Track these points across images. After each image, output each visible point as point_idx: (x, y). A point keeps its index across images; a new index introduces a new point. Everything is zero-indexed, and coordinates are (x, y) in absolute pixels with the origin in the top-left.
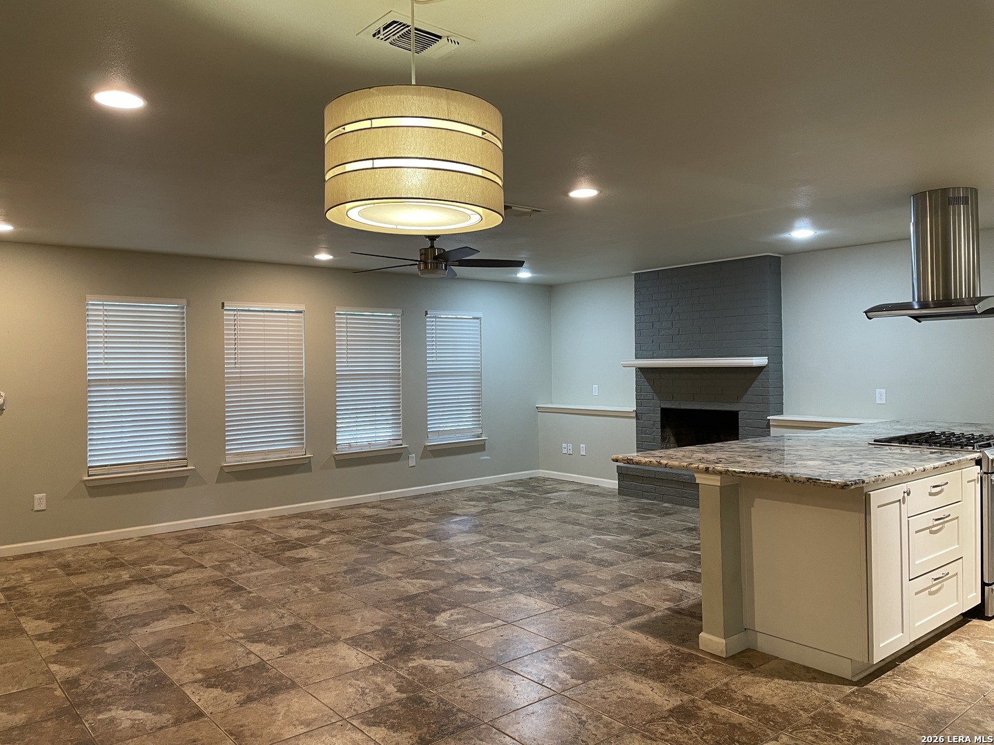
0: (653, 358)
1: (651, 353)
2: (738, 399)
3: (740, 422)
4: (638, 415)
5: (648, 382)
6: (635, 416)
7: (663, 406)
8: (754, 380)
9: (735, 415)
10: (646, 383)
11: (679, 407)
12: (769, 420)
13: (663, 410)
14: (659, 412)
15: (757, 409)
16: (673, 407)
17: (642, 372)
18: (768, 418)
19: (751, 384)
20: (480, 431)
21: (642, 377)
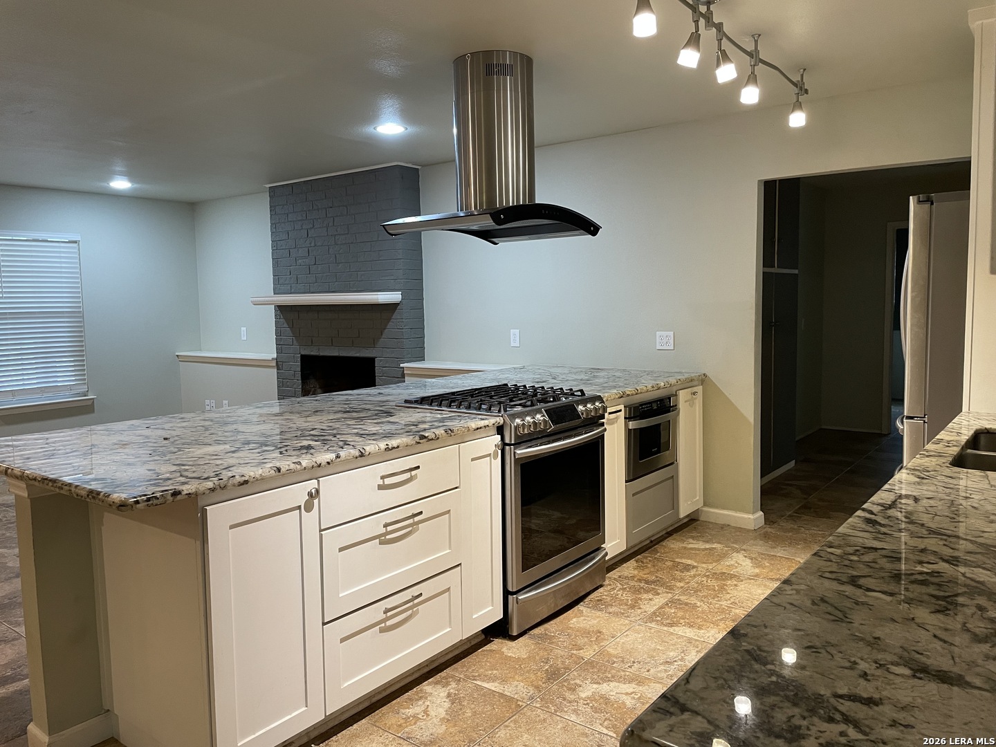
0: (291, 293)
1: (289, 287)
2: (373, 343)
3: (376, 371)
4: (279, 364)
5: (288, 324)
6: (274, 364)
7: (303, 353)
8: (389, 320)
9: (371, 362)
10: (286, 325)
11: (317, 354)
12: (403, 368)
13: (304, 358)
14: (299, 359)
15: (393, 355)
16: (312, 353)
17: (282, 310)
18: (402, 365)
19: (386, 325)
20: (84, 388)
21: (282, 317)
